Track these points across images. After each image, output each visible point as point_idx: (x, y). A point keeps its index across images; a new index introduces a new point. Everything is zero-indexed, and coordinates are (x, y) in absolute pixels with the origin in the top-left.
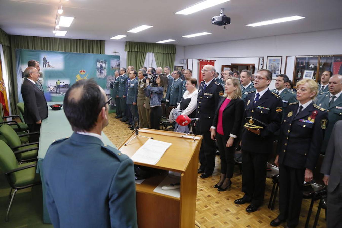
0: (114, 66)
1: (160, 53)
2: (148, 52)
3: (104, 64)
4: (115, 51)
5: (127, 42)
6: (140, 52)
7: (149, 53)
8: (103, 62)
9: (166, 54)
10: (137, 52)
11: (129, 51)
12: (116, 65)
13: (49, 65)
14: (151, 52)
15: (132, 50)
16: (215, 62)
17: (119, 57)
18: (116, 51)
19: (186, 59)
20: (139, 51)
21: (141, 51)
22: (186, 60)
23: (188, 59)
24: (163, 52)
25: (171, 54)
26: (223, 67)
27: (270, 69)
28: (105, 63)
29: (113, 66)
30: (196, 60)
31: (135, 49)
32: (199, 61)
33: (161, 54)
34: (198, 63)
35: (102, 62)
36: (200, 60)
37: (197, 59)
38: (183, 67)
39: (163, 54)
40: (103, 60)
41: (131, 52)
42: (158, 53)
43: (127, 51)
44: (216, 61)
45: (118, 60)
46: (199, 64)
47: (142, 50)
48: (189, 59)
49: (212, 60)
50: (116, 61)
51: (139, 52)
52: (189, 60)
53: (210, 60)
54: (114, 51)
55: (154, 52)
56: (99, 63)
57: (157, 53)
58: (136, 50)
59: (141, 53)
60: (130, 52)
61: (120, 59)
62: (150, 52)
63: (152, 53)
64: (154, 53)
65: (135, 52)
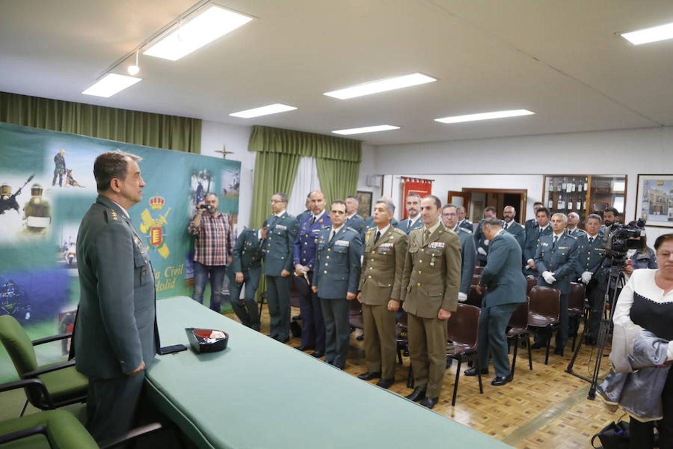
0: (228, 190)
1: (330, 159)
2: (303, 156)
3: (207, 181)
4: (224, 149)
5: (254, 126)
6: (286, 154)
7: (306, 158)
8: (205, 177)
9: (342, 162)
10: (280, 154)
11: (262, 150)
12: (233, 185)
13: (71, 178)
14: (311, 155)
15: (269, 149)
16: (433, 183)
17: (237, 165)
18: (227, 150)
19: (378, 175)
20: (285, 151)
21: (290, 152)
22: (379, 179)
23: (383, 176)
24: (337, 158)
25: (351, 162)
26: (452, 194)
27: (649, 203)
28: (209, 178)
29: (226, 189)
30: (397, 178)
31: (277, 146)
32: (403, 181)
33: (332, 161)
34: (402, 186)
35: (202, 176)
36: (405, 178)
37: (400, 176)
38: (371, 194)
39: (335, 161)
40: (205, 171)
41: (267, 153)
42: (325, 159)
43: (258, 151)
44: (434, 181)
45: (237, 172)
46: (404, 188)
47: (292, 149)
48: (387, 174)
49: (427, 180)
50: (233, 176)
51: (284, 154)
52: (385, 177)
53: (424, 180)
54: (222, 150)
55: (319, 155)
56: (196, 177)
57: (323, 159)
58: (279, 150)
59: (289, 156)
60: (265, 153)
61: (240, 172)
62: (307, 156)
63: (311, 158)
64: (316, 157)
65: (276, 153)
